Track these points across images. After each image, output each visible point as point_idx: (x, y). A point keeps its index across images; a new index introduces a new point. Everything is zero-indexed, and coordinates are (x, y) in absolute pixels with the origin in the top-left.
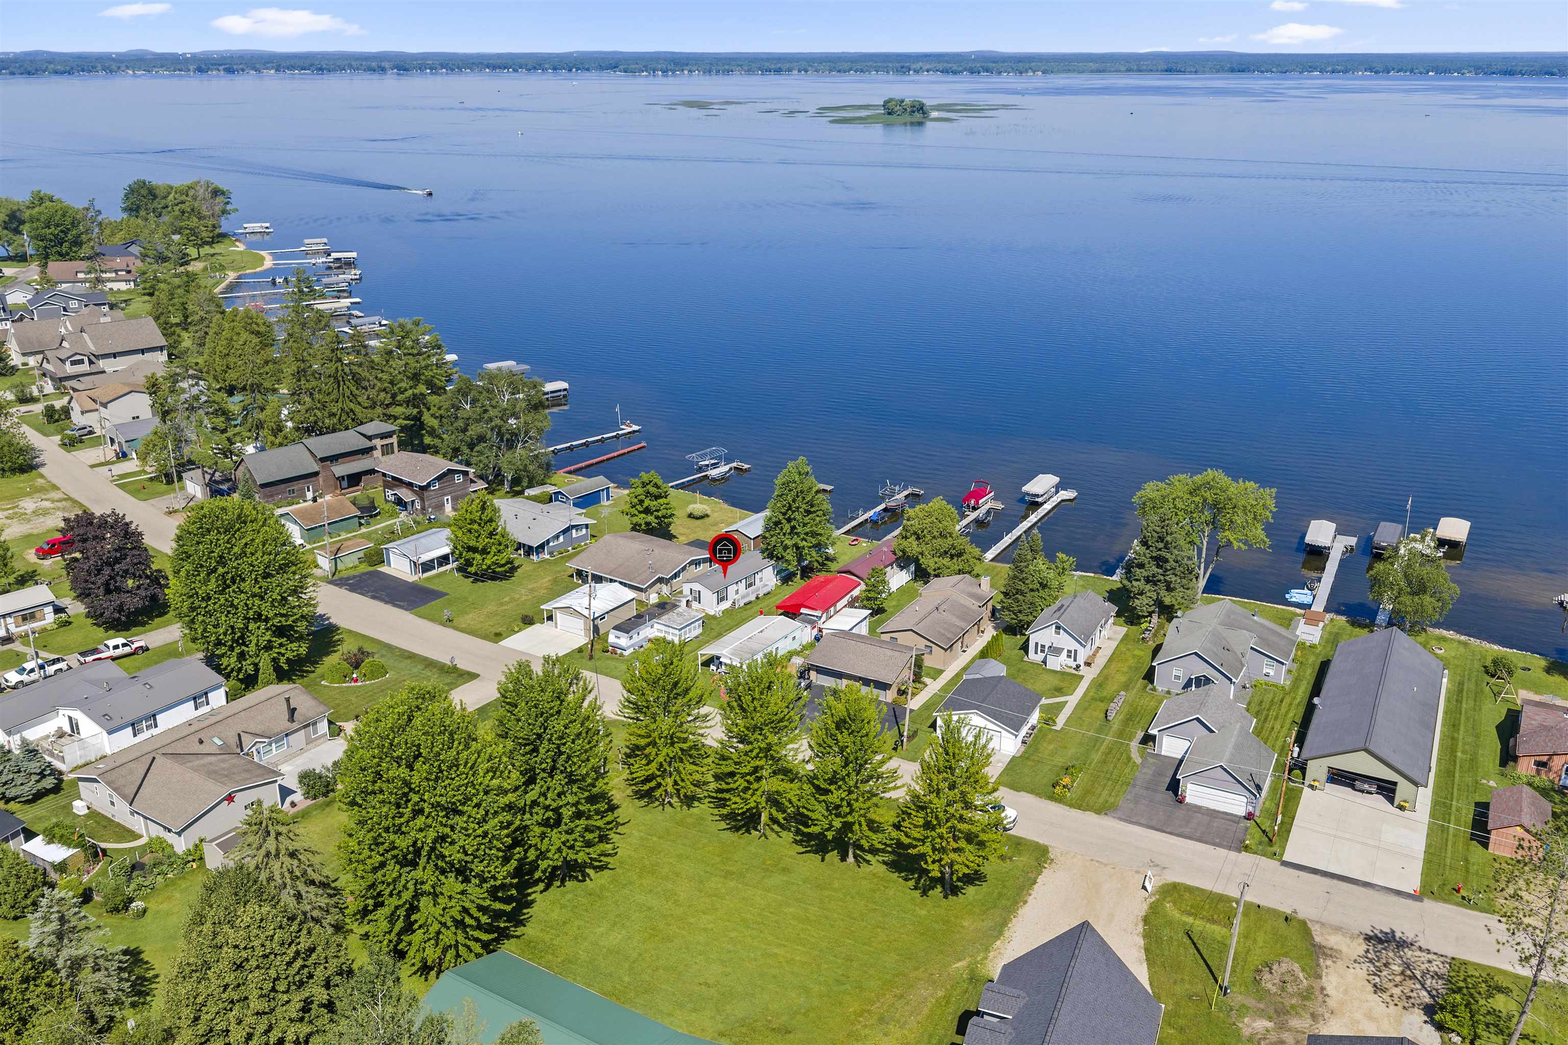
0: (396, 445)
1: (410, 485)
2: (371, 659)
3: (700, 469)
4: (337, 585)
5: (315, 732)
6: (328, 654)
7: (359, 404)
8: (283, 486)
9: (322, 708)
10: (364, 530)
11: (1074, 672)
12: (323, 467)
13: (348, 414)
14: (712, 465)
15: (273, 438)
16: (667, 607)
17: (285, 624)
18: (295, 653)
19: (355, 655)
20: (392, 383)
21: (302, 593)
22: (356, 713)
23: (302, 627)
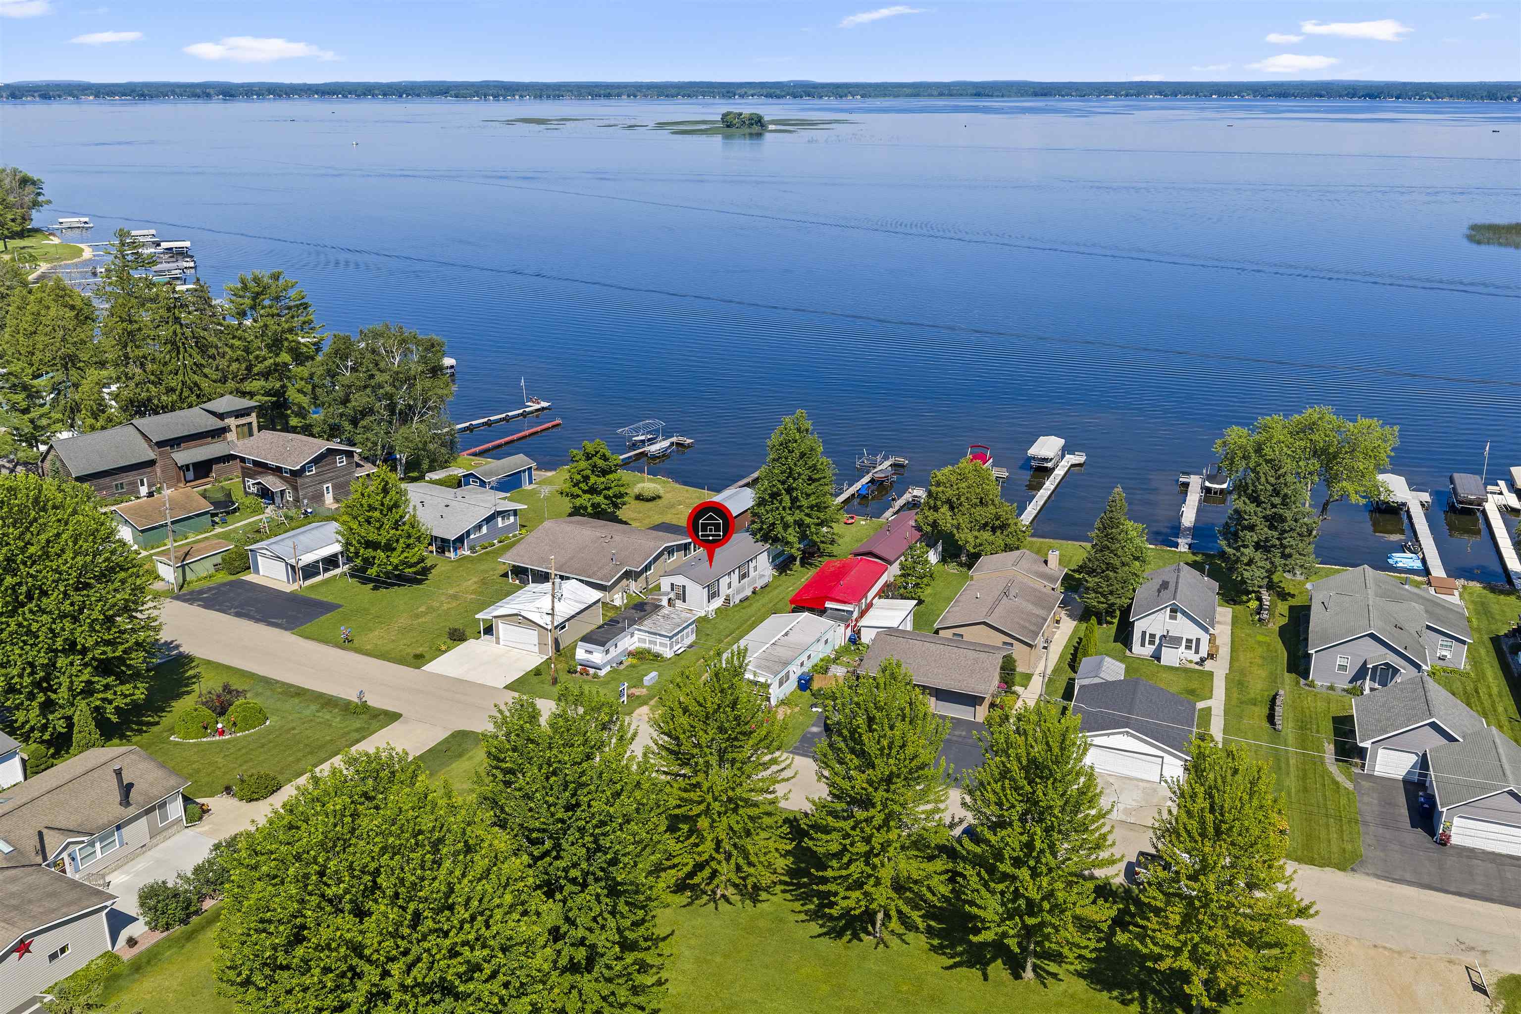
0: (255, 425)
1: (278, 471)
2: (241, 700)
3: (634, 446)
4: (185, 601)
5: (164, 818)
6: (179, 696)
7: (206, 376)
8: (108, 479)
9: (173, 781)
10: (218, 530)
11: (1197, 667)
12: (160, 454)
13: (191, 389)
14: (649, 440)
15: (93, 421)
16: (647, 608)
17: (110, 655)
18: (128, 700)
19: (219, 696)
20: (247, 350)
21: (136, 611)
22: (226, 783)
23: (137, 659)
